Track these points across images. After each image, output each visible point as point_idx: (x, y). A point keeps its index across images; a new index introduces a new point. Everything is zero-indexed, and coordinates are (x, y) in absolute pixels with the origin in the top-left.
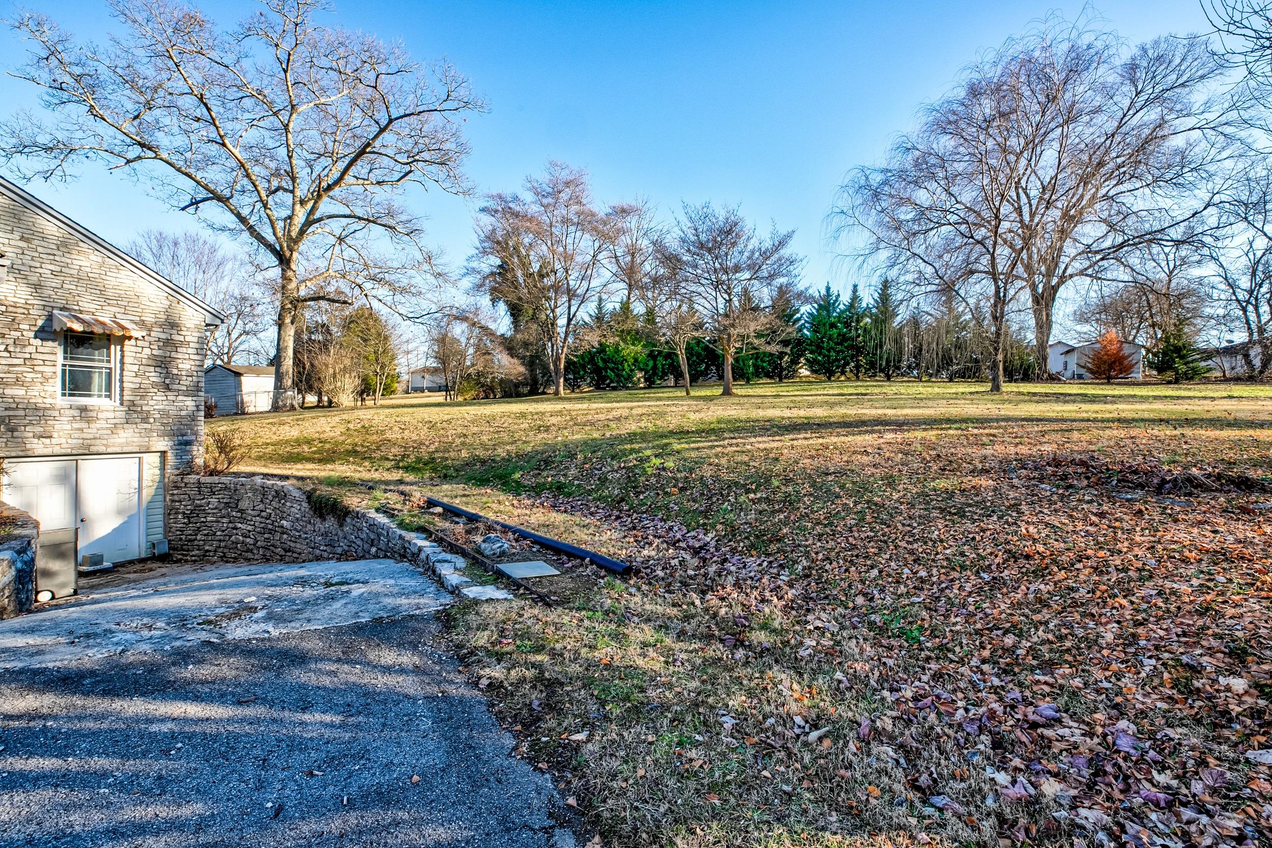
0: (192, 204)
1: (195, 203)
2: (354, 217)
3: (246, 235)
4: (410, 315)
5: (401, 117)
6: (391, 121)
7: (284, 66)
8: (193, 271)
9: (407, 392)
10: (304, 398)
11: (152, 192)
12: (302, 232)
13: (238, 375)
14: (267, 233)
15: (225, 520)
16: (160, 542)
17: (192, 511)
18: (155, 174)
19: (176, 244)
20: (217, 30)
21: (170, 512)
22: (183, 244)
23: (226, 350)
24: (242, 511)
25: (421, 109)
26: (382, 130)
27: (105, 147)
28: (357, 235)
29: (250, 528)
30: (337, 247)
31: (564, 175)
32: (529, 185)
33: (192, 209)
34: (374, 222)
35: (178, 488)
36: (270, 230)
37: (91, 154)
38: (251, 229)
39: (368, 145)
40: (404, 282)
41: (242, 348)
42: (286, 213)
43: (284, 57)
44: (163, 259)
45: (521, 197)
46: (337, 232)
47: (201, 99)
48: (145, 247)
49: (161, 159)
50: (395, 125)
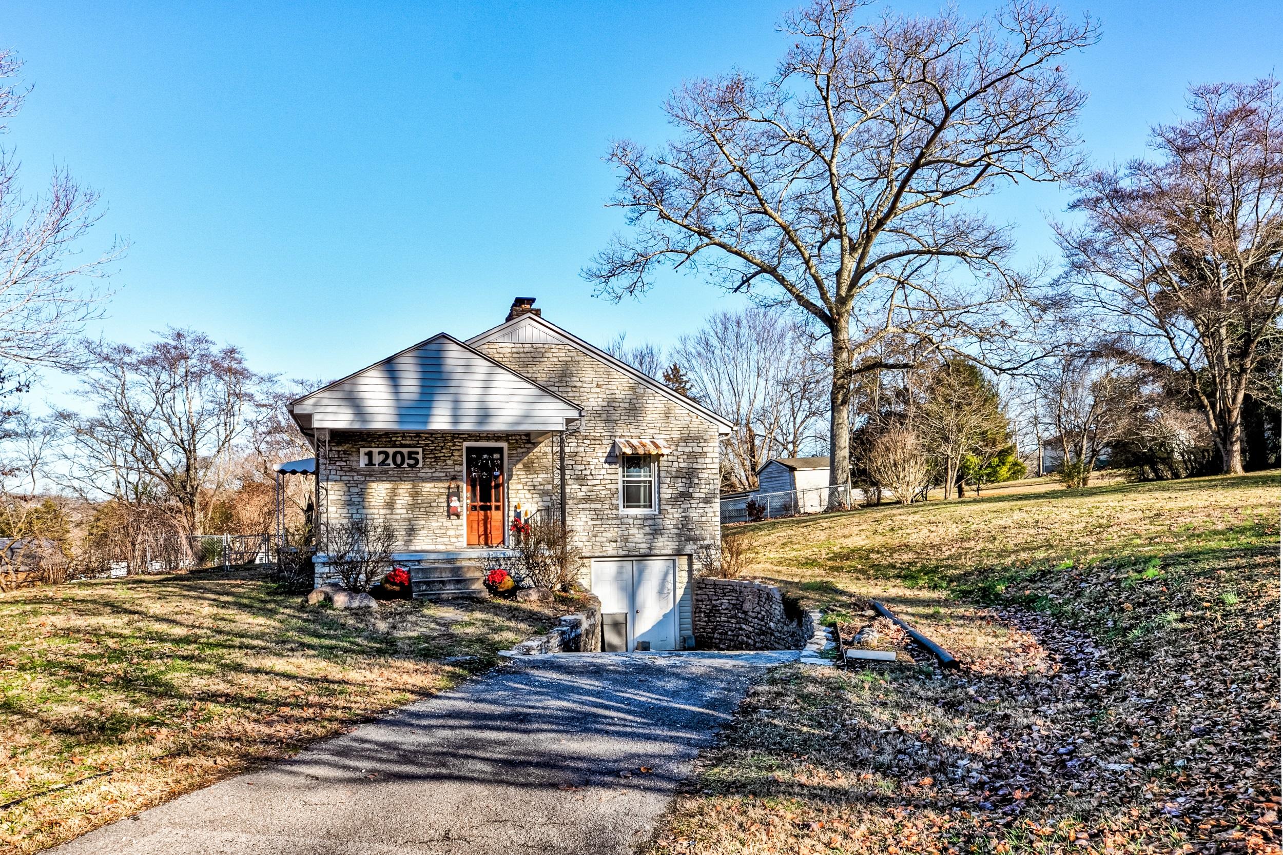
0: (744, 282)
1: (746, 281)
2: (912, 252)
3: (794, 304)
4: (1006, 366)
5: (964, 101)
6: (948, 112)
7: (824, 94)
8: (755, 351)
9: (1038, 475)
10: (880, 492)
11: (710, 279)
12: (853, 284)
13: (792, 469)
14: (814, 296)
15: (733, 621)
16: (689, 637)
17: (711, 610)
18: (711, 260)
19: (738, 323)
20: (757, 85)
21: (697, 610)
22: (744, 323)
23: (791, 438)
24: (745, 613)
25: (988, 81)
26: (938, 129)
27: (671, 248)
28: (924, 270)
29: (751, 629)
30: (899, 294)
31: (1226, 103)
32: (1160, 140)
33: (744, 288)
34: (939, 253)
35: (700, 588)
36: (817, 293)
37: (662, 258)
38: (799, 298)
39: (922, 155)
40: (988, 322)
41: (806, 433)
42: (835, 268)
43: (823, 85)
44: (727, 343)
45: (1147, 161)
46: (897, 273)
47: (741, 171)
48: (712, 333)
49: (715, 244)
50: (955, 118)
